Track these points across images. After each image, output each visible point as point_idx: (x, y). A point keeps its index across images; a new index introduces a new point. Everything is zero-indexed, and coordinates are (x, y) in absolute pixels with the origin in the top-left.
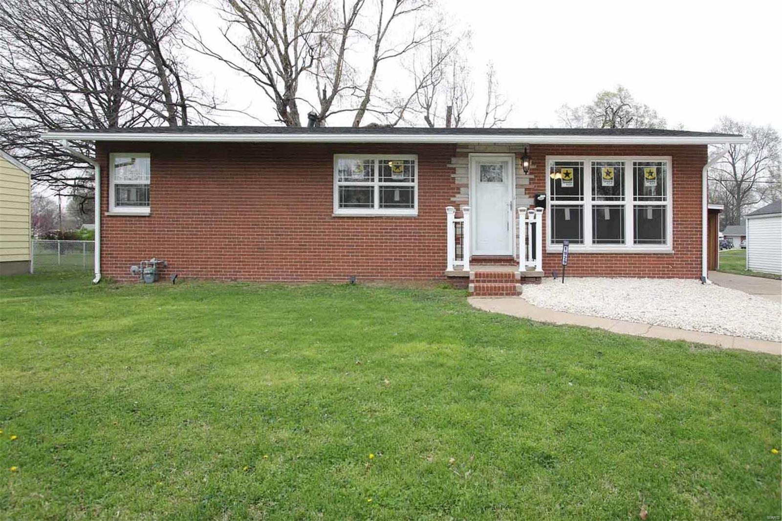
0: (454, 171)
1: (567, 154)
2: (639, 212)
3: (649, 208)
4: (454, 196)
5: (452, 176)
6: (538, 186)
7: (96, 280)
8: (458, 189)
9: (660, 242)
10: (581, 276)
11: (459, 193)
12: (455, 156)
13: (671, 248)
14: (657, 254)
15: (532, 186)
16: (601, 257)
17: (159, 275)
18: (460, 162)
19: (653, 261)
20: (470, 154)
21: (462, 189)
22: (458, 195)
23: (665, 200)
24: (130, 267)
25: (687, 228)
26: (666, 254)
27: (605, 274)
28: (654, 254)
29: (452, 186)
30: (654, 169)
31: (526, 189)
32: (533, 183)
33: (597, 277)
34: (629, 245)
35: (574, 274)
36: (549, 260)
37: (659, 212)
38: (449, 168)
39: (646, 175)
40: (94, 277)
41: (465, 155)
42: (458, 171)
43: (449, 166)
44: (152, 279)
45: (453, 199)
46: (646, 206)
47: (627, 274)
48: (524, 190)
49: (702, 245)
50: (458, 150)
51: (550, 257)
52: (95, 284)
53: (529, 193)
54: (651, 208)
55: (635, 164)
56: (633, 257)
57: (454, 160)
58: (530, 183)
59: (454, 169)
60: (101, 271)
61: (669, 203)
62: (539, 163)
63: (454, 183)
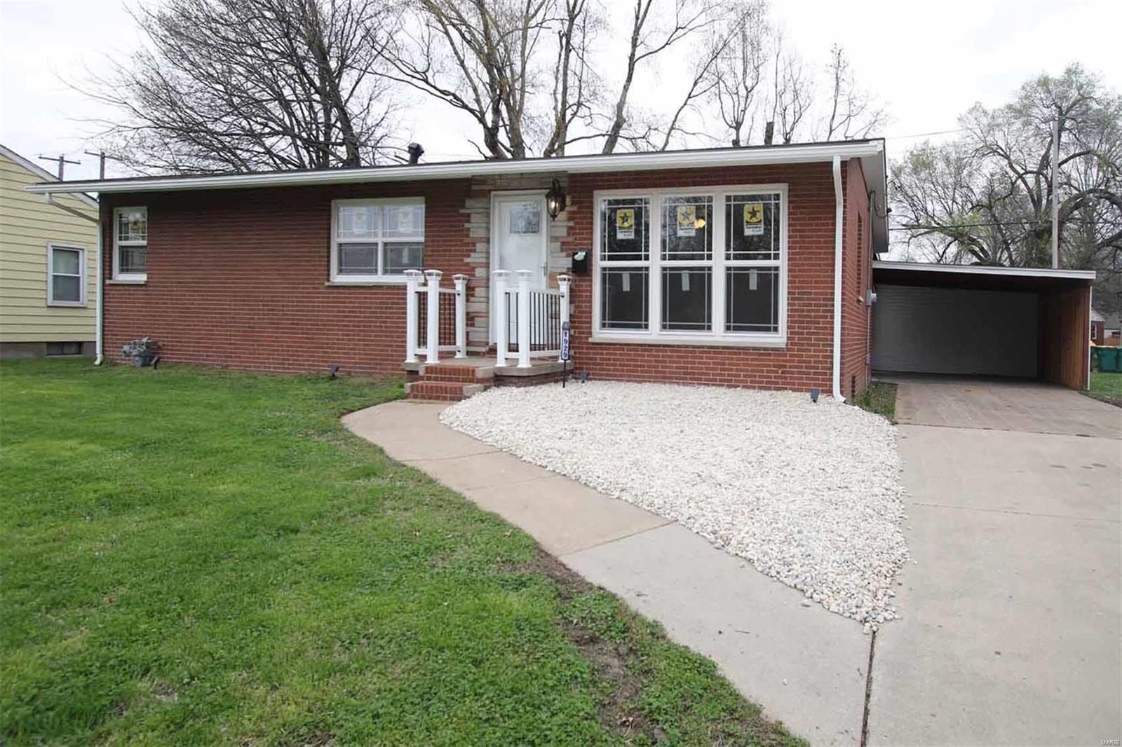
0: (467, 217)
1: (628, 187)
2: (736, 279)
3: (751, 271)
4: (469, 256)
5: (467, 225)
6: (580, 239)
7: (97, 362)
8: (474, 245)
9: (768, 330)
10: (640, 380)
11: (475, 251)
12: (470, 197)
13: (785, 340)
14: (759, 349)
15: (570, 239)
16: (671, 351)
17: (151, 357)
18: (477, 205)
19: (752, 360)
20: (493, 193)
21: (478, 245)
22: (473, 255)
23: (776, 257)
24: (122, 348)
25: (810, 305)
26: (773, 349)
27: (677, 378)
28: (754, 349)
29: (466, 240)
30: (759, 206)
31: (563, 243)
32: (574, 234)
33: (665, 383)
34: (718, 333)
35: (630, 376)
36: (594, 354)
37: (768, 279)
38: (463, 215)
39: (747, 217)
40: (96, 359)
41: (485, 194)
42: (474, 218)
43: (462, 211)
44: (140, 363)
45: (467, 260)
46: (748, 268)
47: (710, 380)
48: (559, 244)
49: (833, 335)
50: (474, 188)
51: (595, 349)
52: (96, 366)
53: (567, 250)
54: (756, 271)
55: (728, 198)
56: (720, 353)
57: (468, 203)
58: (569, 234)
59: (469, 215)
60: (103, 351)
61: (782, 263)
62: (582, 202)
63: (467, 236)
